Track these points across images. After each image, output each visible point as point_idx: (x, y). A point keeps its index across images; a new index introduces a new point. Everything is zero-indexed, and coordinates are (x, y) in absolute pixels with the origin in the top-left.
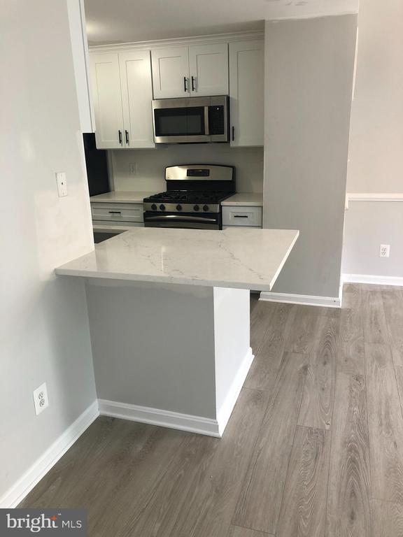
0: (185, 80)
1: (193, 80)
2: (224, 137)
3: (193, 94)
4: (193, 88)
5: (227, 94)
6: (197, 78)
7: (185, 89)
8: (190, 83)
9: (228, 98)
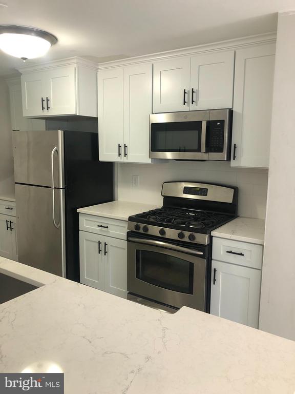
0: (185, 93)
1: (193, 92)
2: (224, 155)
3: (193, 107)
4: (193, 101)
5: (231, 107)
6: (198, 91)
7: (185, 102)
8: (190, 96)
9: (231, 112)
